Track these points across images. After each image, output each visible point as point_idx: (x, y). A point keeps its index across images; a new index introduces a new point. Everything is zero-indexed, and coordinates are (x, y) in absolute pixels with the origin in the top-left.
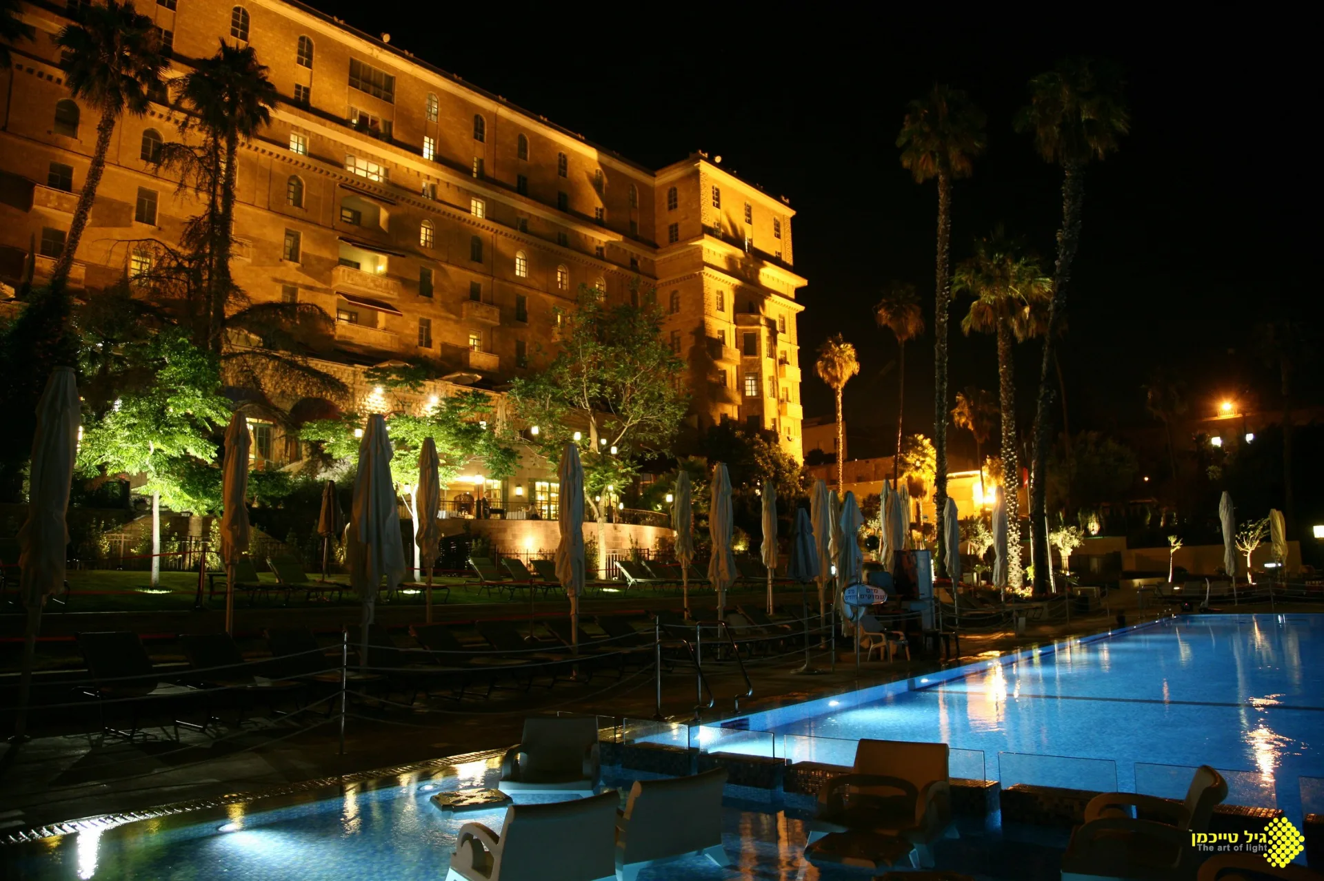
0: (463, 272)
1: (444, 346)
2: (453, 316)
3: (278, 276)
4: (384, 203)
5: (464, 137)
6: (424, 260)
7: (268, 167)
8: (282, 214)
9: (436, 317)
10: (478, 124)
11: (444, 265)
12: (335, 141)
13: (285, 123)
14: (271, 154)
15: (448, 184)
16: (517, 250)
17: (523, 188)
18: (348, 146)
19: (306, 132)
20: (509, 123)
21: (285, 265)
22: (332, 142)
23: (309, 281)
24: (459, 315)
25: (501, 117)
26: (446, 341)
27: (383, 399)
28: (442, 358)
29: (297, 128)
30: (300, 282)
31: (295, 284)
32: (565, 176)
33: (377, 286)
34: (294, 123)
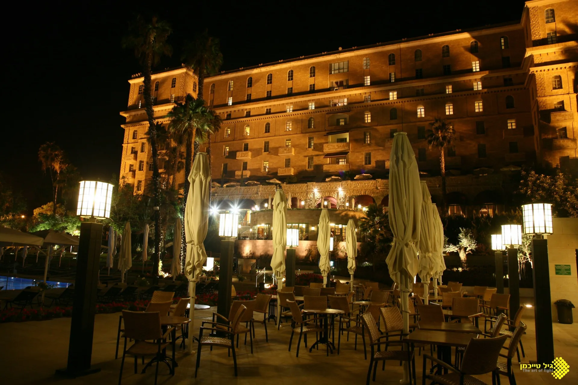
0: (385, 126)
1: (377, 162)
2: (381, 148)
3: (306, 154)
4: (345, 113)
5: (383, 68)
6: (365, 128)
7: (301, 119)
8: (306, 133)
9: (372, 150)
10: (391, 58)
11: (375, 127)
12: (324, 98)
13: (306, 101)
14: (300, 114)
15: (375, 92)
16: (417, 105)
17: (419, 75)
18: (329, 98)
19: (313, 100)
20: (408, 48)
21: (308, 150)
22: (323, 99)
23: (317, 153)
24: (383, 146)
25: (403, 48)
26: (378, 159)
27: (319, 193)
28: (376, 167)
29: (309, 101)
30: (313, 154)
31: (312, 156)
32: (448, 56)
33: (339, 147)
34: (308, 99)
